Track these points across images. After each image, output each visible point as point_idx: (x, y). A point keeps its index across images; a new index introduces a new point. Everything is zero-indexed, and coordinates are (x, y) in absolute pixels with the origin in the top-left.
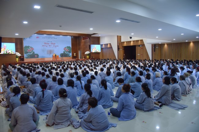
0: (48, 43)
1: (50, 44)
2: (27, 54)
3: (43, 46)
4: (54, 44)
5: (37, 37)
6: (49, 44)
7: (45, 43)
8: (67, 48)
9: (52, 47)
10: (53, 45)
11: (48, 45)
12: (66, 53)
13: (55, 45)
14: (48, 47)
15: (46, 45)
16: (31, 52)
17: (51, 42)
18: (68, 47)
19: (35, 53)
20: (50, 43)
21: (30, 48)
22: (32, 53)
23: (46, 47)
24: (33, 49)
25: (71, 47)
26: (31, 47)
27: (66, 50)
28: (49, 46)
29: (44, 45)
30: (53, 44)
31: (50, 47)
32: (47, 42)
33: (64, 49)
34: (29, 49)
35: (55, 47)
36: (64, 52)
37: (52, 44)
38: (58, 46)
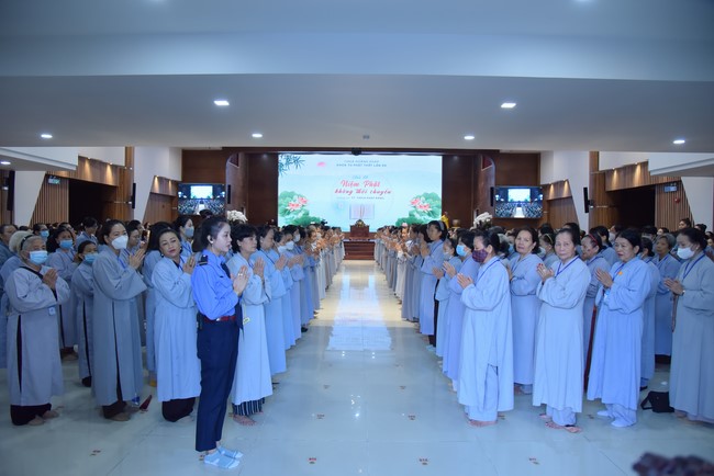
0: (355, 181)
1: (361, 187)
2: (287, 217)
3: (336, 192)
4: (377, 184)
5: (321, 164)
6: (357, 185)
7: (345, 183)
8: (423, 198)
9: (368, 194)
10: (372, 188)
11: (354, 189)
12: (418, 217)
13: (377, 189)
14: (354, 194)
15: (349, 189)
17: (366, 177)
18: (427, 196)
19: (311, 215)
20: (361, 182)
21: (295, 197)
22: (300, 215)
23: (346, 195)
24: (306, 202)
25: (440, 196)
26: (298, 196)
27: (421, 207)
28: (359, 191)
29: (341, 187)
30: (371, 185)
31: (360, 195)
32: (350, 180)
33: (413, 203)
34: (292, 202)
35: (377, 195)
36: (411, 214)
37: (367, 183)
38: (389, 193)
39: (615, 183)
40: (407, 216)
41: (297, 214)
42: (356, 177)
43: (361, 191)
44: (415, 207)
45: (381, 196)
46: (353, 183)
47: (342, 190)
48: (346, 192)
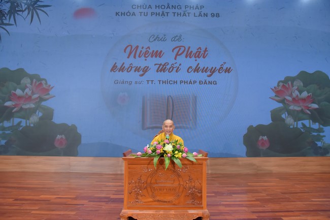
0: (155, 46)
1: (168, 58)
2: (6, 124)
3: (114, 69)
4: (201, 53)
6: (158, 54)
7: (133, 51)
8: (299, 83)
9: (183, 75)
10: (192, 62)
11: (151, 62)
12: (289, 121)
13: (203, 63)
14: (152, 74)
15: (141, 62)
16: (27, 114)
17: (177, 38)
19: (58, 119)
20: (167, 47)
21: (26, 81)
22: (34, 119)
23: (134, 76)
24: (46, 91)
26: (32, 77)
27: (295, 100)
28: (162, 68)
29: (123, 59)
30: (189, 55)
31: (165, 76)
33: (278, 93)
34: (19, 92)
35: (202, 76)
36: (275, 115)
37: (179, 51)
38: (228, 70)
40: (267, 121)
41: (26, 117)
42: (157, 39)
43: (168, 67)
44: (282, 101)
45: (211, 79)
46: (151, 51)
47: (127, 66)
48: (134, 69)
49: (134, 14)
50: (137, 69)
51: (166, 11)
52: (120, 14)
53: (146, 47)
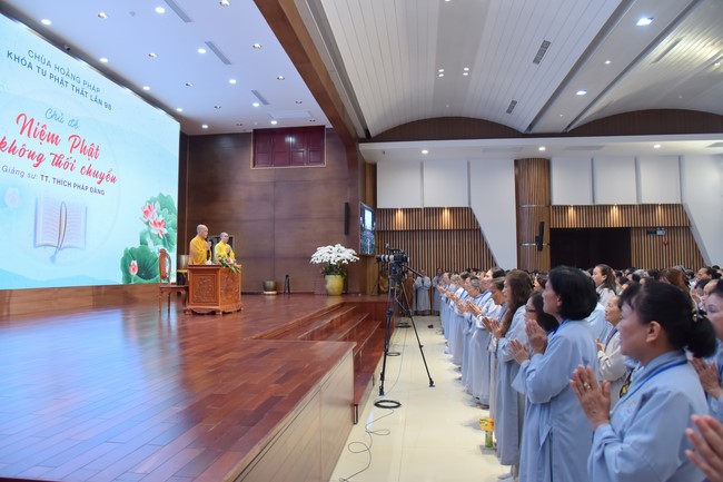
0: (53, 128)
1: (63, 148)
3: (2, 146)
4: (94, 152)
6: (54, 139)
7: (27, 125)
8: (158, 205)
9: (75, 176)
10: (85, 161)
11: (47, 149)
12: (151, 245)
13: (94, 164)
14: (46, 167)
15: (34, 145)
17: (74, 123)
18: (163, 202)
20: (63, 132)
23: (25, 164)
27: (155, 224)
28: (57, 162)
29: (15, 135)
30: (83, 150)
31: (59, 173)
32: (40, 119)
33: (145, 213)
35: (91, 182)
36: (142, 239)
37: (75, 143)
38: (113, 180)
39: (572, 219)
40: (137, 245)
42: (54, 115)
43: (64, 161)
44: (147, 223)
45: (100, 187)
46: (47, 132)
47: (19, 146)
48: (27, 153)
49: (30, 66)
50: (31, 156)
51: (66, 78)
52: (13, 56)
53: (41, 124)
